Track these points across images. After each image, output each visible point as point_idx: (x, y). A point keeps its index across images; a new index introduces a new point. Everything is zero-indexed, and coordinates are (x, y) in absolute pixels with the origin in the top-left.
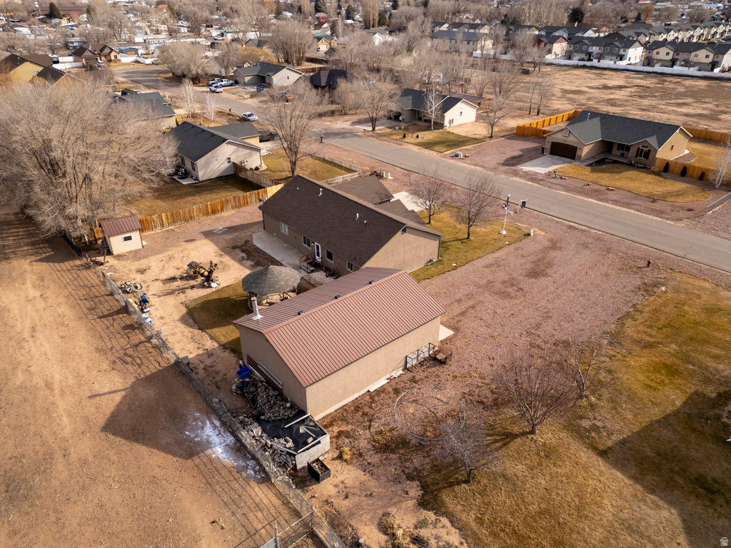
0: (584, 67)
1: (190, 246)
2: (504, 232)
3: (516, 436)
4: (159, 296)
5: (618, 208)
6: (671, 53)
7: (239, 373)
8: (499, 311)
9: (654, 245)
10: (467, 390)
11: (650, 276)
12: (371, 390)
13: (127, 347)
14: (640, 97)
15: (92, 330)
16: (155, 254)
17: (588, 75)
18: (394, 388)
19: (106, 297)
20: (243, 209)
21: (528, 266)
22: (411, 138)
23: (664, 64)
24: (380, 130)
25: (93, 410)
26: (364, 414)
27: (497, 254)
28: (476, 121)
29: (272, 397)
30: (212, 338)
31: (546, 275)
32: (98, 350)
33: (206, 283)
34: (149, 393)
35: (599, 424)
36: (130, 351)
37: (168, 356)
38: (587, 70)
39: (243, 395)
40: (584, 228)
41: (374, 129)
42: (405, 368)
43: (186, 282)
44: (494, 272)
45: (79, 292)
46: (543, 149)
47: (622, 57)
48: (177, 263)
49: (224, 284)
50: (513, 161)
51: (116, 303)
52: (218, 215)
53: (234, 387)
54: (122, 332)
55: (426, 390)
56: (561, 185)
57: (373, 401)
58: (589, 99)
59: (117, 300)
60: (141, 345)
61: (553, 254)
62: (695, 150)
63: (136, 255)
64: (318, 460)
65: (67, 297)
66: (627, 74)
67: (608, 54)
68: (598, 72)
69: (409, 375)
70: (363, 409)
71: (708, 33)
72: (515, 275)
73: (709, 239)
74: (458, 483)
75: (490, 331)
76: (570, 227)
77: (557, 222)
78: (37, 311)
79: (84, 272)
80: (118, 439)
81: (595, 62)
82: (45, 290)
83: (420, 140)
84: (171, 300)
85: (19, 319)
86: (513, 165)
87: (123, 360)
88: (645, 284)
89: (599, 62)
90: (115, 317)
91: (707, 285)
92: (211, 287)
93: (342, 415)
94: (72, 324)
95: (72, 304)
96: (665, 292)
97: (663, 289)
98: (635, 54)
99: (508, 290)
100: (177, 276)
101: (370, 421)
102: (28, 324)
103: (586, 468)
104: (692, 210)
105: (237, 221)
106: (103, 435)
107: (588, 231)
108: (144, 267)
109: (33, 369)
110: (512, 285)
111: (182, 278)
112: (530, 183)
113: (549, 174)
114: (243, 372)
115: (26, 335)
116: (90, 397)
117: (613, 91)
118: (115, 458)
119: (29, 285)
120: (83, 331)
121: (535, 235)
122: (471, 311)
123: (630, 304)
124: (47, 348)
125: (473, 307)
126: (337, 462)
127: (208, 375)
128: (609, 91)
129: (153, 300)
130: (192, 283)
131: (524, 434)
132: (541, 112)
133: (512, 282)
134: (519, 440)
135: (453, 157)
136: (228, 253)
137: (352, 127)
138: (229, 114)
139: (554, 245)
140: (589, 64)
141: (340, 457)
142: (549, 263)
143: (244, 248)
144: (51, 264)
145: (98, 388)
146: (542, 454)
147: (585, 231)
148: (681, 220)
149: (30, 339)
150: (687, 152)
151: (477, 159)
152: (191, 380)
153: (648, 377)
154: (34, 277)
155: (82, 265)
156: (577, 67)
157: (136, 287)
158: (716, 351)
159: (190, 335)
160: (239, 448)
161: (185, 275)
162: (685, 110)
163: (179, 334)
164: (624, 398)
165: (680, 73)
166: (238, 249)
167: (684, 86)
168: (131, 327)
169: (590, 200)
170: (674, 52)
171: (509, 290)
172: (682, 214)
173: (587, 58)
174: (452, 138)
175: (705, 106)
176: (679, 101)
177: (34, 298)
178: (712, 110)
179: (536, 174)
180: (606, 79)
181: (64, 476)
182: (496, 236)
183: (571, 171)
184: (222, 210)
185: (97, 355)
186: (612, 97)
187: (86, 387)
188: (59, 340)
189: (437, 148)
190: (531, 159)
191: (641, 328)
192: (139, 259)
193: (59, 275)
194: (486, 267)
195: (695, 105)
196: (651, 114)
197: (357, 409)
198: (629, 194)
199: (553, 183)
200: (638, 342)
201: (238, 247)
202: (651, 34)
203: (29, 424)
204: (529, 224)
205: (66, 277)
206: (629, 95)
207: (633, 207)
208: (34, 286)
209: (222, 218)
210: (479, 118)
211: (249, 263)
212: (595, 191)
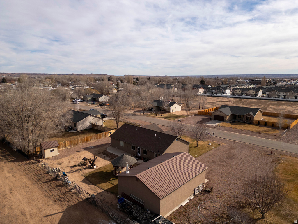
0: (211, 96)
1: (79, 153)
2: (210, 144)
3: (256, 220)
4: (70, 173)
5: (249, 136)
6: (241, 91)
7: (119, 201)
9: (269, 147)
12: (183, 205)
13: (60, 194)
14: (236, 104)
16: (65, 157)
17: (214, 98)
18: (193, 204)
19: (45, 175)
20: (99, 140)
21: (226, 155)
22: (159, 116)
23: (239, 95)
24: (146, 114)
29: (139, 209)
30: (100, 188)
31: (234, 158)
32: (45, 196)
33: (91, 167)
36: (62, 196)
40: (240, 142)
41: (144, 113)
42: (194, 195)
43: (82, 167)
44: (213, 158)
45: (31, 173)
46: (211, 118)
47: (224, 93)
48: (75, 160)
49: (99, 167)
50: (202, 122)
51: (50, 177)
52: (89, 142)
53: (118, 207)
54: (56, 188)
56: (223, 129)
57: (185, 209)
58: (218, 105)
59: (51, 176)
60: (67, 193)
61: (233, 151)
62: (265, 118)
63: (55, 158)
65: (26, 176)
66: (227, 98)
67: (219, 92)
68: (217, 97)
69: (197, 198)
70: (183, 214)
72: (222, 158)
75: (223, 179)
77: (229, 141)
78: (11, 182)
79: (32, 165)
81: (215, 95)
82: (14, 173)
84: (76, 174)
85: (3, 186)
90: (51, 182)
92: (94, 168)
94: (31, 186)
95: (29, 178)
96: (283, 162)
98: (228, 92)
99: (222, 164)
100: (77, 165)
102: (8, 188)
104: (275, 136)
105: (98, 144)
107: (242, 143)
108: (60, 162)
109: (13, 207)
110: (223, 162)
111: (79, 166)
112: (211, 129)
113: (217, 126)
114: (121, 200)
115: (7, 192)
117: (225, 102)
119: (6, 172)
120: (36, 189)
121: (223, 145)
124: (19, 197)
125: (212, 170)
127: (103, 204)
129: (68, 174)
130: (84, 167)
131: (260, 219)
132: (204, 108)
134: (258, 222)
135: (178, 121)
136: (97, 156)
137: (135, 113)
139: (232, 148)
140: (213, 95)
142: (233, 154)
143: (104, 153)
145: (49, 213)
147: (240, 143)
148: (273, 139)
150: (262, 119)
151: (187, 122)
155: (31, 163)
156: (209, 96)
157: (59, 170)
159: (89, 188)
161: (80, 164)
165: (246, 97)
167: (249, 101)
168: (60, 186)
169: (236, 133)
170: (242, 91)
172: (273, 137)
173: (211, 93)
175: (260, 106)
182: (207, 145)
183: (224, 125)
185: (46, 198)
187: (43, 213)
188: (25, 193)
189: (170, 119)
192: (57, 159)
193: (20, 167)
194: (209, 156)
197: (180, 214)
198: (249, 131)
199: (220, 129)
201: (101, 153)
204: (218, 141)
205: (24, 168)
207: (254, 135)
208: (8, 172)
209: (91, 143)
210: (182, 110)
211: (108, 158)
212: (237, 131)
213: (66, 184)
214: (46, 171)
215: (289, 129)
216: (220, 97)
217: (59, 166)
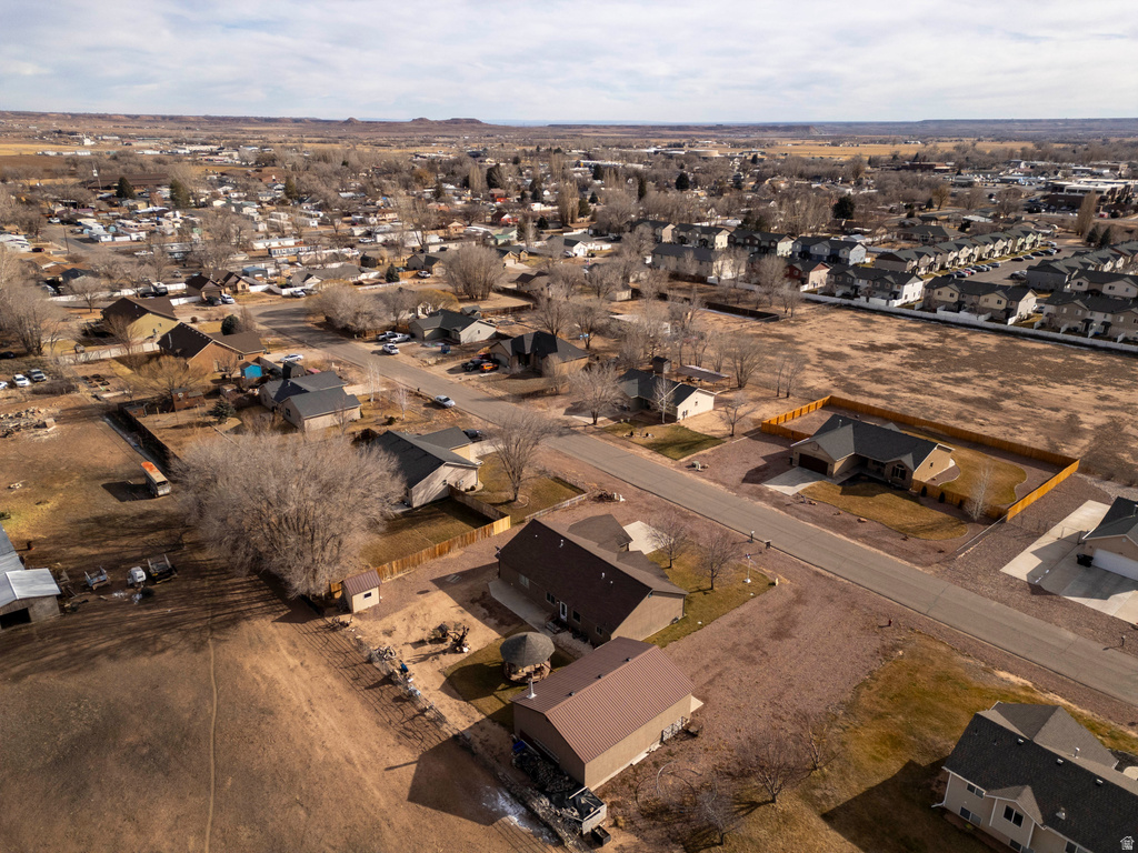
0: (849, 307)
2: (749, 581)
3: (759, 805)
4: (414, 663)
5: (868, 547)
6: (956, 296)
7: (515, 748)
8: (744, 678)
9: (899, 599)
10: (717, 763)
11: (892, 637)
12: (634, 764)
13: (404, 720)
15: (365, 702)
16: (396, 611)
17: (853, 322)
18: (653, 762)
20: (470, 547)
21: (773, 625)
22: (638, 436)
23: (948, 305)
24: (602, 422)
25: (397, 783)
26: (630, 786)
27: (743, 609)
28: (714, 409)
30: (479, 710)
31: (790, 636)
32: (379, 724)
33: (457, 648)
34: (440, 767)
35: (829, 793)
36: (408, 725)
37: (446, 730)
38: (851, 313)
39: (522, 769)
40: (831, 575)
41: (595, 422)
42: (662, 741)
43: (436, 646)
44: (739, 632)
45: (336, 659)
46: (792, 460)
47: (896, 296)
49: (475, 649)
50: (757, 476)
52: (445, 557)
53: (514, 761)
54: (393, 704)
55: (680, 763)
56: (809, 513)
57: (637, 774)
58: (851, 369)
60: (416, 718)
61: (798, 609)
62: (962, 460)
63: (376, 613)
64: (599, 827)
65: (327, 664)
66: (902, 321)
67: (878, 289)
68: (865, 316)
69: (666, 748)
70: (629, 781)
71: (1014, 245)
72: (759, 636)
73: (955, 592)
74: (714, 845)
75: (736, 701)
76: (817, 574)
77: (803, 567)
79: (332, 634)
80: (429, 809)
81: (861, 301)
83: (650, 439)
84: (427, 667)
86: (758, 482)
87: (405, 735)
88: (884, 646)
89: (868, 300)
90: (381, 688)
91: (943, 649)
92: (464, 652)
93: (612, 787)
94: (345, 697)
96: (902, 657)
97: (901, 652)
98: (913, 291)
99: (752, 654)
101: (636, 792)
102: (303, 698)
103: (815, 832)
104: (943, 551)
105: (468, 566)
106: (412, 805)
107: (835, 580)
108: (388, 627)
109: (328, 744)
110: (758, 648)
111: (431, 642)
112: (776, 510)
113: (797, 496)
114: (517, 746)
115: (306, 709)
116: (387, 769)
117: (881, 354)
118: (431, 826)
119: (285, 652)
120: (357, 705)
121: (780, 585)
122: (718, 679)
123: (867, 671)
124: (331, 722)
125: (720, 675)
126: (613, 829)
127: (486, 750)
128: (875, 355)
129: (411, 668)
130: (443, 647)
131: (766, 802)
132: (792, 393)
133: (756, 645)
134: (762, 808)
135: (688, 467)
136: (468, 609)
137: (567, 418)
138: (417, 395)
139: (800, 598)
140: (855, 302)
141: (616, 824)
142: (793, 621)
143: (483, 602)
144: (294, 625)
145: (393, 762)
146: (781, 820)
147: (831, 579)
148: (928, 565)
149: (310, 713)
150: (952, 463)
151: (717, 471)
152: (473, 754)
153: (874, 748)
154: (286, 642)
155: (327, 626)
156: (840, 306)
157: (390, 653)
158: (936, 723)
159: (458, 707)
160: (532, 817)
161: (433, 636)
162: (962, 391)
163: (447, 706)
164: (852, 769)
165: (967, 322)
166: (477, 604)
168: (401, 699)
169: (840, 536)
171: (754, 654)
172: (933, 557)
173: (852, 292)
174: (687, 436)
176: (959, 375)
177: (296, 667)
178: (994, 392)
179: (784, 496)
180: (874, 331)
181: (395, 842)
182: (740, 586)
183: (821, 493)
184: (449, 551)
185: (380, 729)
186: (879, 365)
187: (383, 762)
188: (339, 714)
189: (671, 452)
190: (778, 472)
191: (875, 698)
192: (381, 618)
195: (976, 381)
196: (921, 397)
197: (624, 781)
198: (881, 527)
199: (801, 511)
200: (868, 712)
201: (477, 601)
202: (937, 253)
203: (348, 798)
204: (774, 569)
206: (899, 362)
207: (884, 546)
208: (290, 653)
209: (451, 560)
211: (493, 621)
212: (846, 523)
213: (410, 697)
214: (366, 654)
215: (1004, 521)
216: (876, 318)
217: (388, 642)
